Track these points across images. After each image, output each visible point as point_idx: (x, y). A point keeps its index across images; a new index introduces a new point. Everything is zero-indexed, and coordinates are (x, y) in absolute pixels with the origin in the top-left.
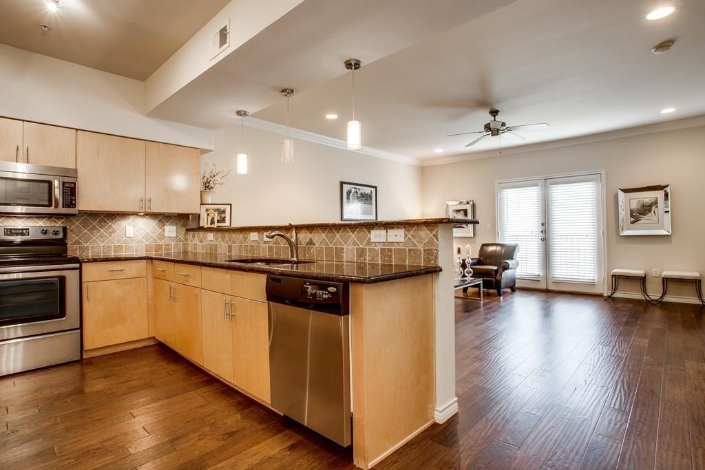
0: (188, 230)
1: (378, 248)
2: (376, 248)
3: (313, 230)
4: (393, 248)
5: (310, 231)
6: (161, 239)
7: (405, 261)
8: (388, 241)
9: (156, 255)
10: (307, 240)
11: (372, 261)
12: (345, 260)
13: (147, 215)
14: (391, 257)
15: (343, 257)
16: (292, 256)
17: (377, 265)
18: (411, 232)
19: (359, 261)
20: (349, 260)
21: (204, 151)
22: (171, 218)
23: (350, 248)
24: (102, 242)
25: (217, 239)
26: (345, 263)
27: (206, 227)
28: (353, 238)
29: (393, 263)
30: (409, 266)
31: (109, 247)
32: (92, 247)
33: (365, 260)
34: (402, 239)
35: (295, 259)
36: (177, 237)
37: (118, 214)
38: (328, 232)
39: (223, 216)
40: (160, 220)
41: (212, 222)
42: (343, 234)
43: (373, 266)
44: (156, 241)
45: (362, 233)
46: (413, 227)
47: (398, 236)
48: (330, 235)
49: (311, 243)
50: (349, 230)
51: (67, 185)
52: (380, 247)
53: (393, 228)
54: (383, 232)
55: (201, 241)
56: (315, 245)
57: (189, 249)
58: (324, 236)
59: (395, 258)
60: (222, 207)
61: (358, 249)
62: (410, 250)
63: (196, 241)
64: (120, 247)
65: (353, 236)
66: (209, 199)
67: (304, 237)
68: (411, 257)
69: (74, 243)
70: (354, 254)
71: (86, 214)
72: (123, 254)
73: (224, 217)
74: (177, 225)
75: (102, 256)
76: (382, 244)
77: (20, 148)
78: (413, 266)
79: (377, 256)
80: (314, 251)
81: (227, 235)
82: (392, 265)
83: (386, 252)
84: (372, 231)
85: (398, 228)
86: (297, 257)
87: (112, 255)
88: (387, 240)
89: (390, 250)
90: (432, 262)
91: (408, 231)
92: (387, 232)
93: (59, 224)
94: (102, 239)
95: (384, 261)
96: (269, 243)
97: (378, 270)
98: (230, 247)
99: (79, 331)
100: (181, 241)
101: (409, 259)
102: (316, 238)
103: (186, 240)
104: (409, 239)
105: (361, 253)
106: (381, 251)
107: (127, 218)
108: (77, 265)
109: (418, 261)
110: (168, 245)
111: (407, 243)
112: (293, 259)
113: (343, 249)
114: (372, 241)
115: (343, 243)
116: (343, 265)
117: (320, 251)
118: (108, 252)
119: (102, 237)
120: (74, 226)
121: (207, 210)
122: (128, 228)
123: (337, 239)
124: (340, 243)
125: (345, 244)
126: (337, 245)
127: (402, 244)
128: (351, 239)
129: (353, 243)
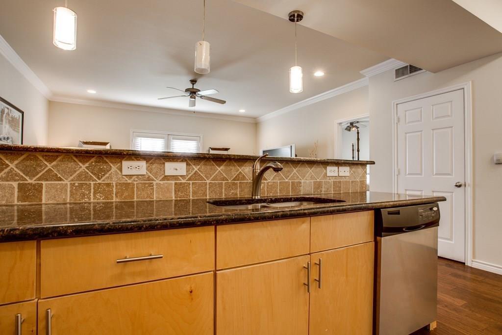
1: (332, 181)
2: (330, 181)
4: (342, 181)
7: (349, 190)
11: (327, 191)
12: (302, 193)
14: (340, 187)
19: (316, 193)
20: (306, 192)
23: (308, 181)
28: (311, 173)
33: (321, 191)
34: (347, 174)
42: (301, 169)
45: (318, 169)
47: (345, 172)
53: (342, 166)
54: (336, 168)
59: (343, 187)
61: (315, 183)
62: (352, 182)
65: (310, 171)
68: (353, 186)
70: (311, 187)
76: (334, 178)
79: (331, 187)
82: (341, 193)
83: (337, 184)
84: (328, 168)
85: (345, 166)
88: (338, 175)
89: (340, 182)
90: (364, 189)
91: (352, 169)
92: (338, 168)
95: (336, 191)
101: (352, 188)
104: (352, 174)
105: (318, 185)
106: (334, 183)
109: (357, 188)
111: (351, 177)
113: (300, 183)
114: (327, 175)
115: (300, 178)
123: (294, 174)
124: (298, 177)
125: (303, 179)
126: (295, 179)
127: (347, 177)
128: (308, 173)
129: (311, 177)
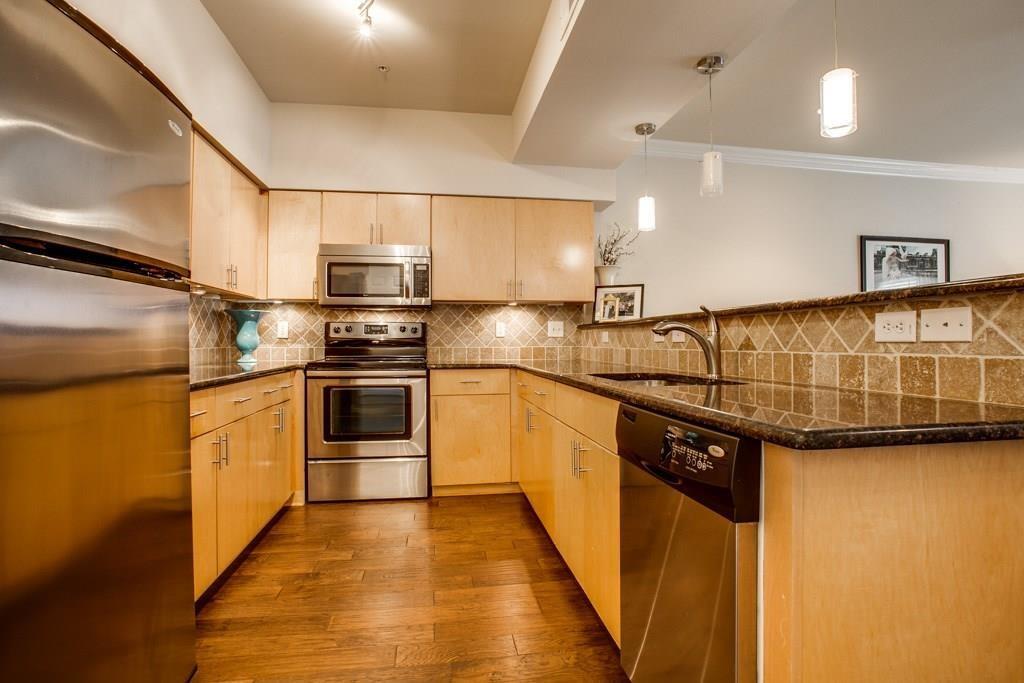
0: (581, 327)
1: (895, 355)
2: (889, 357)
3: (751, 318)
4: (936, 357)
5: (747, 322)
6: (543, 341)
7: (974, 392)
8: (923, 339)
9: (522, 362)
10: (742, 340)
11: (879, 387)
12: (814, 383)
13: (522, 305)
14: (930, 379)
15: (809, 376)
16: (709, 371)
17: (892, 398)
18: (997, 314)
19: (845, 387)
20: (823, 382)
21: (600, 206)
22: (556, 310)
23: (826, 355)
24: (467, 343)
25: (613, 340)
26: (814, 390)
27: (601, 321)
28: (832, 334)
29: (937, 396)
30: (987, 407)
31: (476, 350)
32: (456, 350)
33: (861, 384)
34: (966, 334)
35: (714, 376)
36: (565, 337)
37: (486, 306)
38: (780, 322)
39: (630, 305)
40: (541, 313)
41: (611, 314)
42: (809, 324)
43: (882, 400)
44: (536, 344)
45: (852, 321)
46: (1004, 298)
47: (953, 325)
48: (783, 328)
49: (747, 345)
50: (823, 316)
51: (418, 268)
52: (898, 355)
53: (936, 305)
54: (908, 317)
55: (595, 345)
56: (754, 348)
57: (582, 357)
58: (772, 331)
59: (943, 383)
60: (628, 291)
61: (843, 360)
62: (991, 365)
63: (590, 344)
64: (489, 351)
65: (831, 329)
66: (610, 278)
67: (735, 332)
68: (993, 383)
69: (435, 345)
70: (834, 370)
71: (448, 305)
72: (493, 361)
73: (632, 306)
74: (565, 319)
75: (467, 361)
76: (904, 347)
77: (374, 226)
78: (1004, 409)
79: (892, 376)
80: (752, 363)
81: (625, 333)
82: (933, 402)
83: (918, 367)
84: (879, 317)
85: (951, 304)
86: (719, 371)
87: (479, 361)
88: (918, 337)
89: (928, 363)
91: (987, 310)
92: (919, 315)
93: (419, 319)
94: (467, 340)
95: (912, 390)
96: (680, 347)
97: (892, 411)
98: (628, 353)
99: (426, 459)
100: (571, 344)
101: (988, 390)
102: (758, 334)
103: (578, 342)
104: (990, 331)
105: (852, 367)
106: (903, 365)
107: (498, 310)
108: (424, 372)
110: (552, 349)
111: (981, 345)
112: (710, 376)
113: (810, 358)
114: (878, 338)
115: (810, 346)
116: (809, 394)
117: (763, 362)
118: (475, 356)
119: (466, 336)
120: (436, 321)
121: (606, 295)
122: (498, 324)
123: (797, 338)
124: (805, 345)
125: (816, 348)
126: (799, 350)
127: (964, 347)
128: (827, 336)
129: (833, 345)
